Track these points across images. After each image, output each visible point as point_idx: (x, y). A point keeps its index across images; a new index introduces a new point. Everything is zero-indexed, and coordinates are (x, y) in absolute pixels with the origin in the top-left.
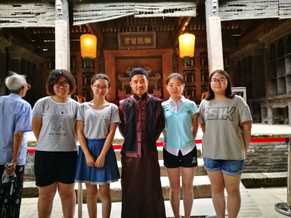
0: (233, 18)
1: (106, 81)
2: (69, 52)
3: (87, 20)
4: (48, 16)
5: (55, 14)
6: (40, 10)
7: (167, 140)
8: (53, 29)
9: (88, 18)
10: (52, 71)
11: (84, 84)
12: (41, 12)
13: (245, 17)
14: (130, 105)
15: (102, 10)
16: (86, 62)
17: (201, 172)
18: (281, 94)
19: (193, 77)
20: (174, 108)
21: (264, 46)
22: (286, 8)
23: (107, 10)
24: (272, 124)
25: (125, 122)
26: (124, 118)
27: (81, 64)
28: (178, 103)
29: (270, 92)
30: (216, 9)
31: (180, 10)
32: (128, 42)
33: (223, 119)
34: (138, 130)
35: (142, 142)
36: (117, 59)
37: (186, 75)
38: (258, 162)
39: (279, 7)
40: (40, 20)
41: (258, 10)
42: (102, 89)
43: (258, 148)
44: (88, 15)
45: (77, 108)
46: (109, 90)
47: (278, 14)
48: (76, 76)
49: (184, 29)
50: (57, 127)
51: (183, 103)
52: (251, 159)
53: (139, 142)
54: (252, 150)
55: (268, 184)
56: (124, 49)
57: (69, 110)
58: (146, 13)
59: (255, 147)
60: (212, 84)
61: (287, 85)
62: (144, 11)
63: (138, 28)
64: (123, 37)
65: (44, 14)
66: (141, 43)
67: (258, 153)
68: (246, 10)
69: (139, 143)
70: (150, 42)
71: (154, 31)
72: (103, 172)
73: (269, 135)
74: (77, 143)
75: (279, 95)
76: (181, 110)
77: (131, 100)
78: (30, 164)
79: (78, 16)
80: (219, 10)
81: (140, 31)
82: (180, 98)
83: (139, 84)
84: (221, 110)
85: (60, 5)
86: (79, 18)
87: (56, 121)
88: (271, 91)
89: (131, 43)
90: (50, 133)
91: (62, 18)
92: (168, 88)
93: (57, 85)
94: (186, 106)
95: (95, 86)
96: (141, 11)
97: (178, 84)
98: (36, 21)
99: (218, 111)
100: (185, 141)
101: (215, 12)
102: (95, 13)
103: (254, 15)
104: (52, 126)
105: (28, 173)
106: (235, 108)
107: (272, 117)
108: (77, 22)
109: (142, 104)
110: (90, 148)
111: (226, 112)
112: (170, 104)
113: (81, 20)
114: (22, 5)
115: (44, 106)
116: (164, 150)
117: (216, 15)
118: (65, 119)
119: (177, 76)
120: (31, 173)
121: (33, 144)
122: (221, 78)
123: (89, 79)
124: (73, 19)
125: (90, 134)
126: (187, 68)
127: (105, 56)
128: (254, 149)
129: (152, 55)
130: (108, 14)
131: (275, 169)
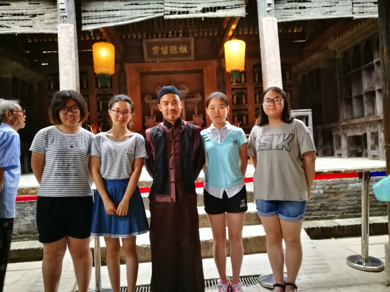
0: (294, 18)
1: (128, 104)
2: (78, 67)
3: (100, 23)
4: (47, 19)
5: (57, 16)
6: (36, 10)
7: (209, 179)
8: (56, 35)
9: (103, 20)
10: (57, 92)
11: (99, 110)
12: (38, 13)
13: (309, 16)
14: (159, 135)
15: (120, 10)
16: (101, 81)
17: (255, 220)
18: (358, 118)
19: (244, 97)
20: (216, 138)
21: (336, 55)
22: (361, 5)
23: (128, 10)
24: (347, 157)
25: (154, 156)
26: (153, 151)
27: (94, 83)
28: (221, 130)
29: (343, 116)
30: (271, 7)
31: (224, 8)
32: (157, 52)
33: (278, 149)
34: (171, 167)
35: (176, 183)
36: (143, 74)
37: (235, 95)
38: (328, 206)
39: (353, 3)
40: (37, 23)
41: (326, 7)
42: (123, 114)
43: (327, 188)
44: (102, 16)
45: (91, 140)
46: (133, 116)
47: (352, 13)
48: (88, 100)
49: (230, 33)
50: (66, 165)
51: (228, 131)
52: (319, 202)
53: (173, 182)
54: (319, 190)
55: (341, 233)
56: (151, 61)
57: (80, 143)
58: (179, 13)
59: (324, 187)
60: (265, 105)
61: (365, 106)
62: (177, 10)
63: (170, 32)
64: (150, 46)
65: (42, 16)
66: (174, 53)
67: (327, 194)
68: (311, 8)
69: (172, 184)
70: (187, 52)
71: (191, 37)
72: (127, 222)
73: (341, 170)
74: (91, 185)
75: (355, 118)
76: (225, 140)
77: (160, 129)
78: (29, 217)
79: (88, 18)
80: (275, 8)
81: (173, 37)
82: (224, 124)
83: (170, 107)
84: (276, 138)
85: (63, 4)
86: (90, 21)
87: (64, 158)
88: (345, 113)
89: (162, 53)
90: (56, 173)
91: (67, 20)
92: (209, 112)
93: (64, 111)
94: (231, 135)
95: (113, 110)
96: (173, 11)
97: (221, 106)
98: (31, 25)
99: (272, 140)
100: (231, 179)
101: (270, 11)
102: (111, 13)
103: (321, 13)
104: (59, 164)
105: (28, 230)
106: (294, 135)
107: (346, 148)
108: (87, 25)
109: (175, 133)
110: (110, 191)
111: (281, 140)
112: (212, 132)
113: (92, 23)
114: (10, 4)
115: (47, 138)
116: (205, 192)
117: (271, 14)
118: (75, 155)
119: (219, 96)
120: (31, 230)
121: (32, 191)
122: (276, 98)
123: (106, 102)
124: (81, 22)
125: (109, 174)
126: (236, 86)
127: (127, 71)
128: (323, 189)
129: (190, 69)
130: (128, 15)
131: (349, 214)
